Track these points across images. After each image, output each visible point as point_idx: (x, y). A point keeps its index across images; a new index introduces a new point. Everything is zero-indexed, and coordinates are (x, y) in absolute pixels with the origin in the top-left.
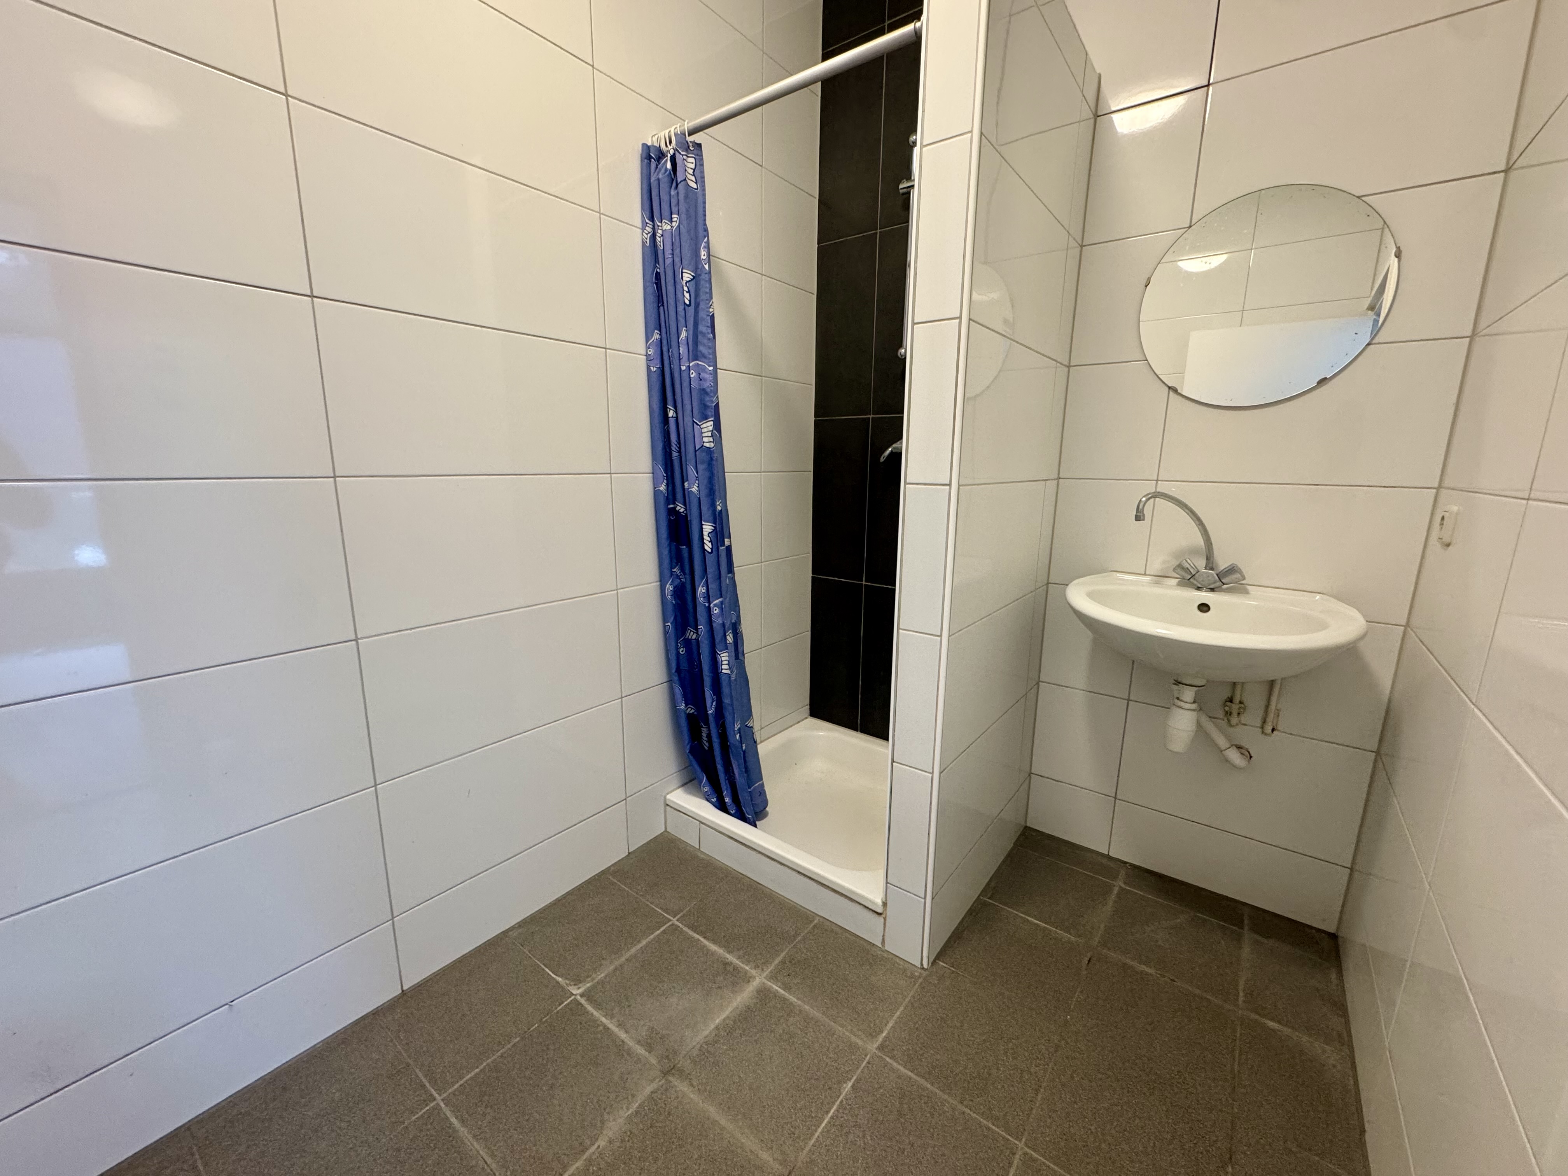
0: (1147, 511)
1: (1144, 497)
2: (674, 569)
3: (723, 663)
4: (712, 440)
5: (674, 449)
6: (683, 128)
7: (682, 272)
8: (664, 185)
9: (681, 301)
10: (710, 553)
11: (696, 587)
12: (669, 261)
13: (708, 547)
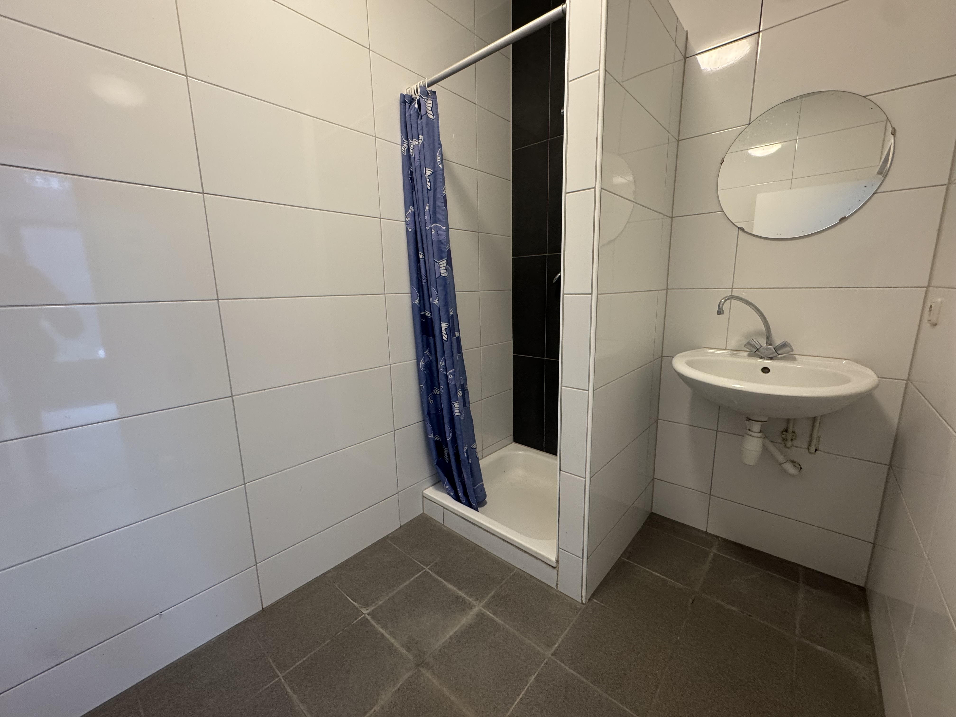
0: (726, 307)
1: (722, 299)
2: (425, 351)
3: (456, 409)
4: (446, 272)
5: (423, 278)
6: (425, 82)
7: (426, 170)
8: (414, 118)
9: (425, 187)
10: (446, 341)
11: (439, 362)
12: (417, 164)
13: (445, 337)
